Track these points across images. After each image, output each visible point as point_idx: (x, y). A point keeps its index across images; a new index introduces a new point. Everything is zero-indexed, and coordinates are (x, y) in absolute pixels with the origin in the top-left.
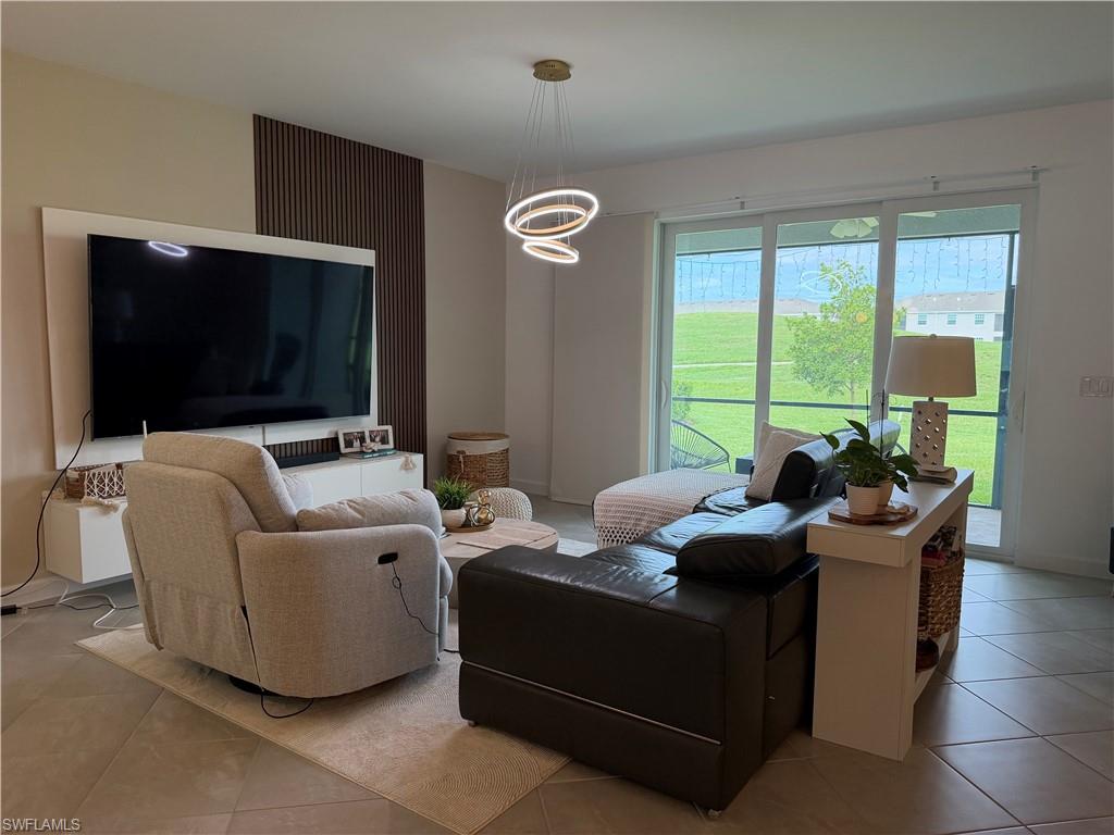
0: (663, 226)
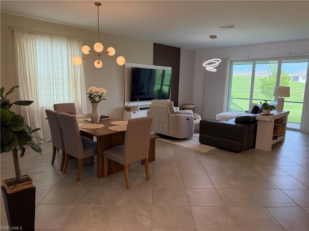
0: (231, 61)
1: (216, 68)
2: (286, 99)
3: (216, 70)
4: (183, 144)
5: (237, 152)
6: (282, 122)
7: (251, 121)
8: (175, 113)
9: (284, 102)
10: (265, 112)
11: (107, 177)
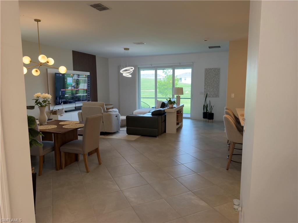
1: (131, 74)
2: (181, 96)
3: (131, 76)
4: (114, 137)
5: (156, 137)
6: (180, 112)
7: (162, 113)
8: (107, 112)
9: (181, 99)
10: (170, 106)
11: (64, 168)
